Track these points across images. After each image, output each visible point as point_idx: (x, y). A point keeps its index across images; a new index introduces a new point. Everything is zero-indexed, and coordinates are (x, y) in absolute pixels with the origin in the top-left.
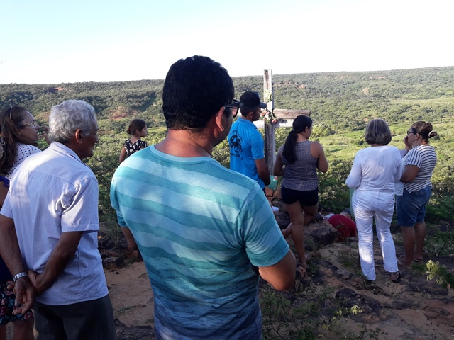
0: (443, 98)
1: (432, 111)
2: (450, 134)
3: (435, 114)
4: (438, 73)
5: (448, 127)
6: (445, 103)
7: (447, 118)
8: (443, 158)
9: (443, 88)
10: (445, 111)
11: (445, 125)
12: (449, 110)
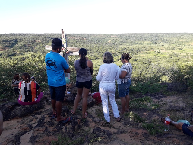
0: (137, 45)
1: (134, 50)
2: (140, 59)
3: (135, 51)
4: (136, 35)
5: (139, 56)
6: (138, 47)
7: (139, 53)
8: (138, 68)
9: (137, 41)
10: (138, 50)
11: (138, 55)
12: (140, 50)
